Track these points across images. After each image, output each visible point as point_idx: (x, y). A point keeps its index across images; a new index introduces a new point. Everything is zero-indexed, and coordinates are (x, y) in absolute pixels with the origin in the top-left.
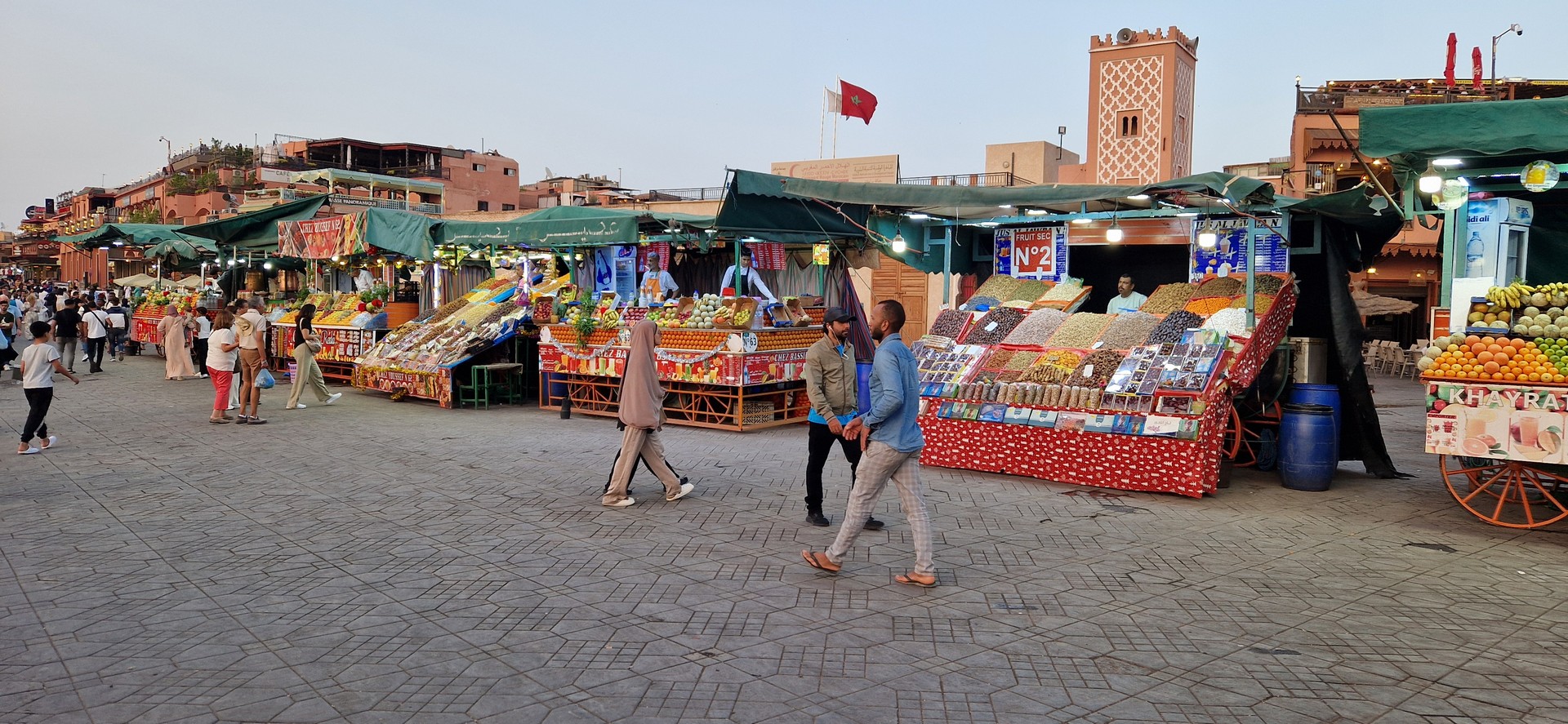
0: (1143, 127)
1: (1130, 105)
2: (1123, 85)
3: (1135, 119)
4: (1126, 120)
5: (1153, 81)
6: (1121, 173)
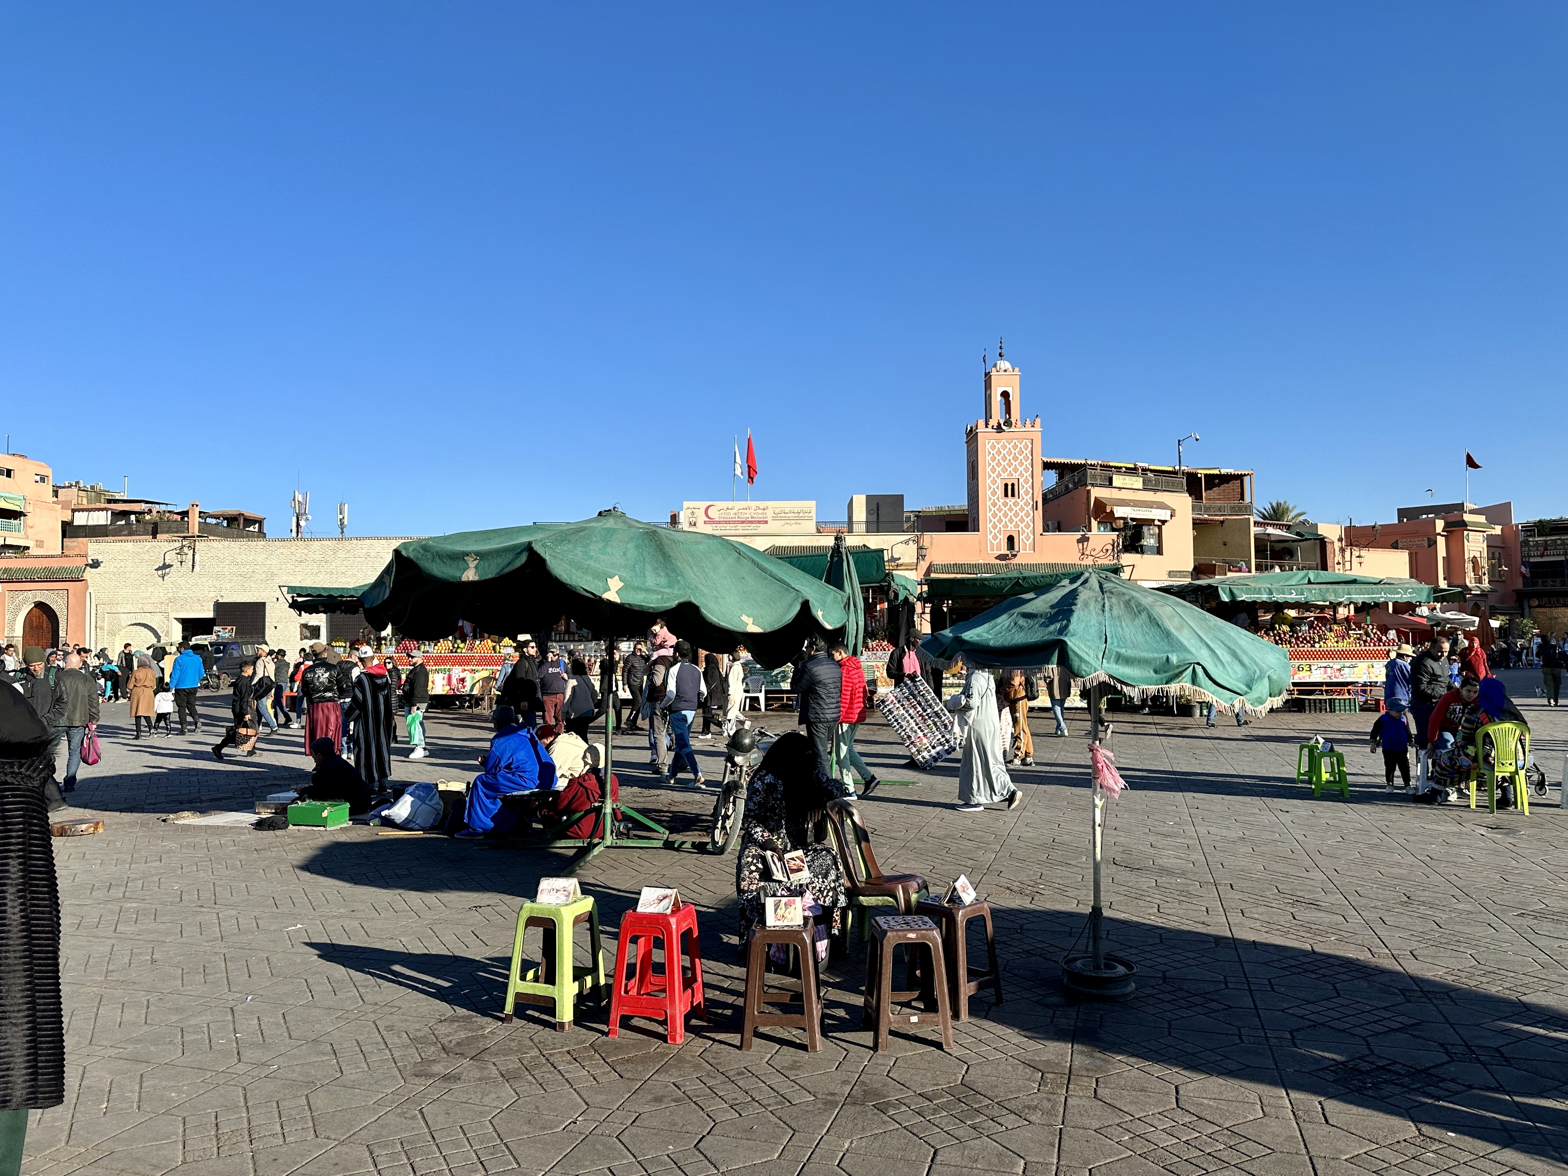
2: (1004, 459)
3: (1013, 485)
4: (1006, 485)
6: (1006, 526)
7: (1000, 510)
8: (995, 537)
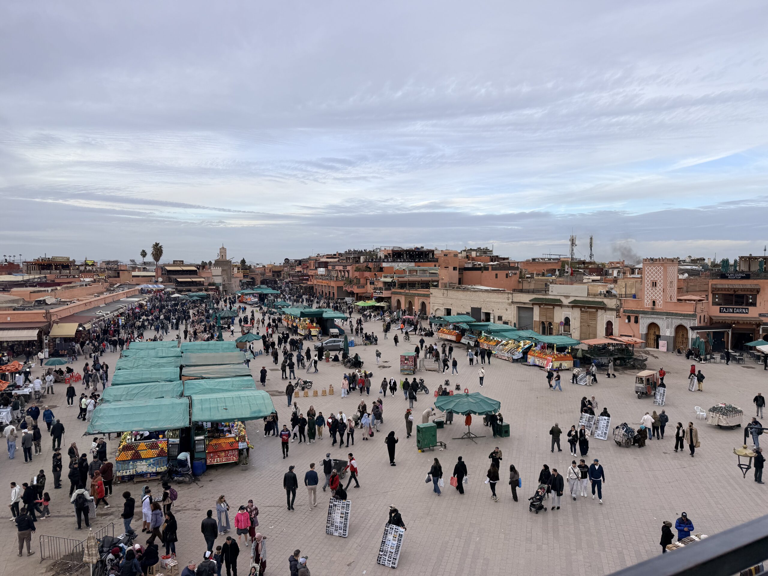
0: (658, 285)
1: (654, 278)
2: (652, 273)
3: (655, 283)
4: (653, 282)
5: (660, 273)
6: (652, 297)
7: (650, 291)
8: (648, 301)
